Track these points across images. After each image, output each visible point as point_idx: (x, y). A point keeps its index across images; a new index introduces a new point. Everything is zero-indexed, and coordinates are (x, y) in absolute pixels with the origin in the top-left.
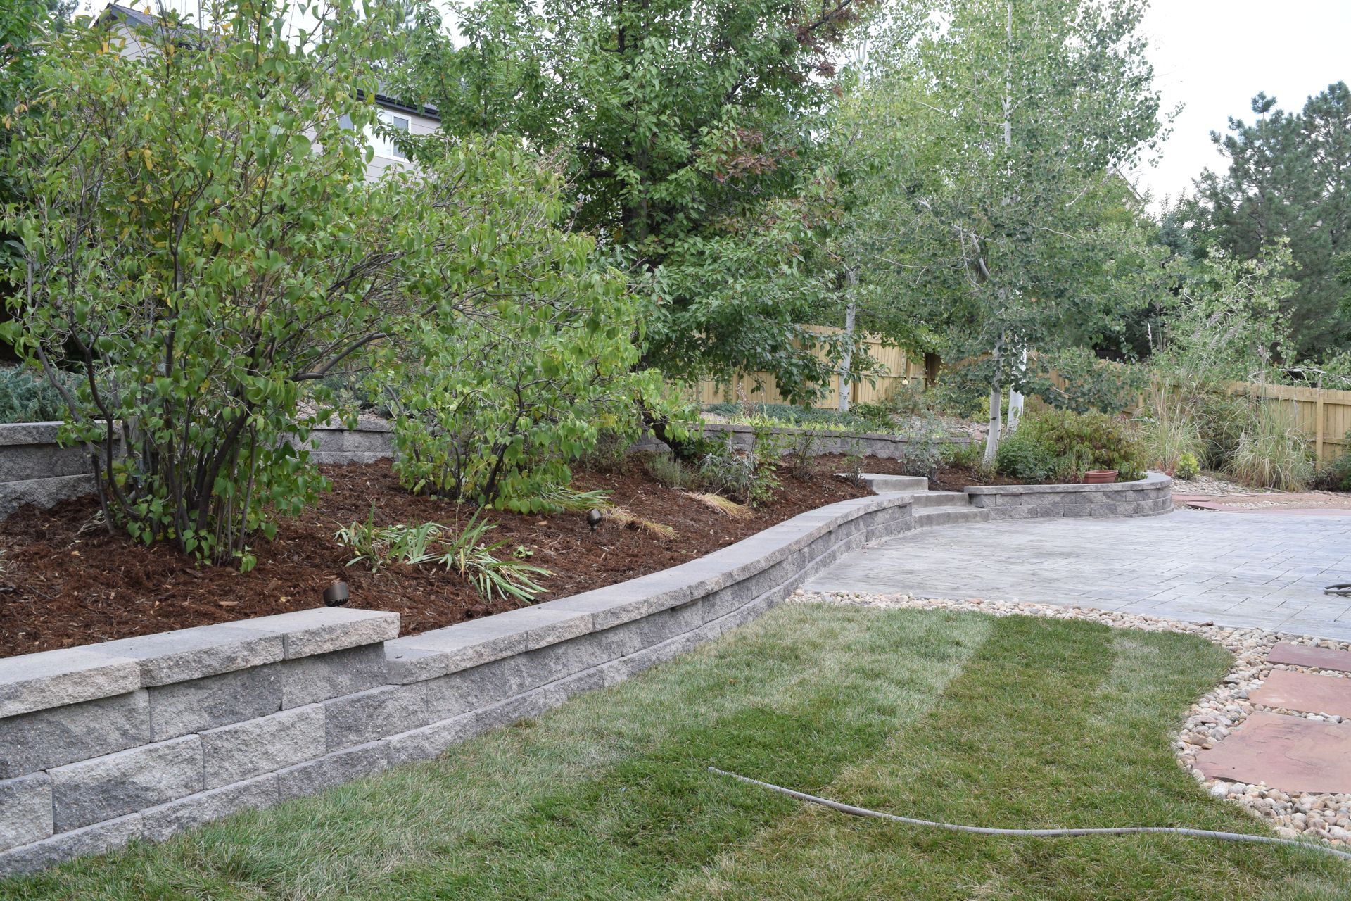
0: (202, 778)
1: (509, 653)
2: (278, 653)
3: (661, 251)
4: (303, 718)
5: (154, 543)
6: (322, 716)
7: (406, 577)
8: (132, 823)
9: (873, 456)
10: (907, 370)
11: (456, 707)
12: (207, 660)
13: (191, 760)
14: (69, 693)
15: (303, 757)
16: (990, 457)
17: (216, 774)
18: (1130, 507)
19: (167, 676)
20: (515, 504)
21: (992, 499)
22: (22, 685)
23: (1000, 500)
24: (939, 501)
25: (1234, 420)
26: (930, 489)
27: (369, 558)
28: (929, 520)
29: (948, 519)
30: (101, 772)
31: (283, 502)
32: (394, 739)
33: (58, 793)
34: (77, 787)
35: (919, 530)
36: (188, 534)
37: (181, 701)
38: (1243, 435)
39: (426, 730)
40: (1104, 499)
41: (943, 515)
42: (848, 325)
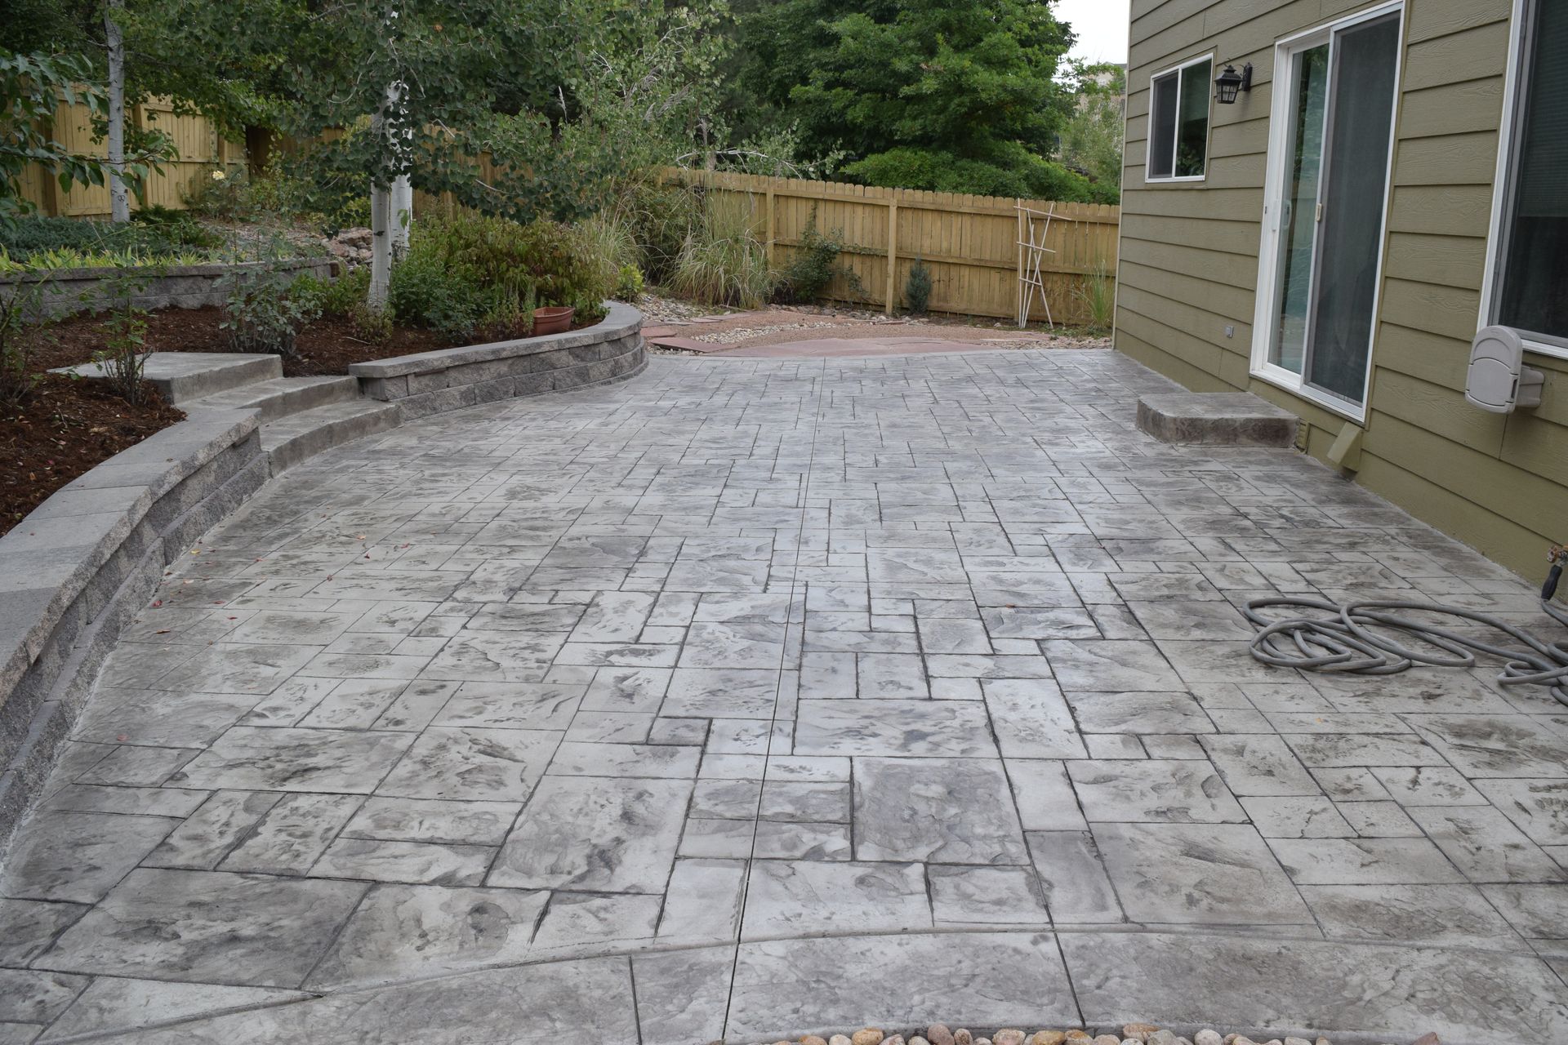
9: (174, 308)
10: (220, 152)
16: (378, 296)
18: (605, 369)
21: (401, 384)
23: (414, 384)
24: (307, 400)
25: (674, 216)
26: (287, 373)
28: (295, 450)
29: (329, 435)
35: (281, 476)
38: (689, 238)
40: (572, 361)
41: (321, 430)
42: (112, 77)
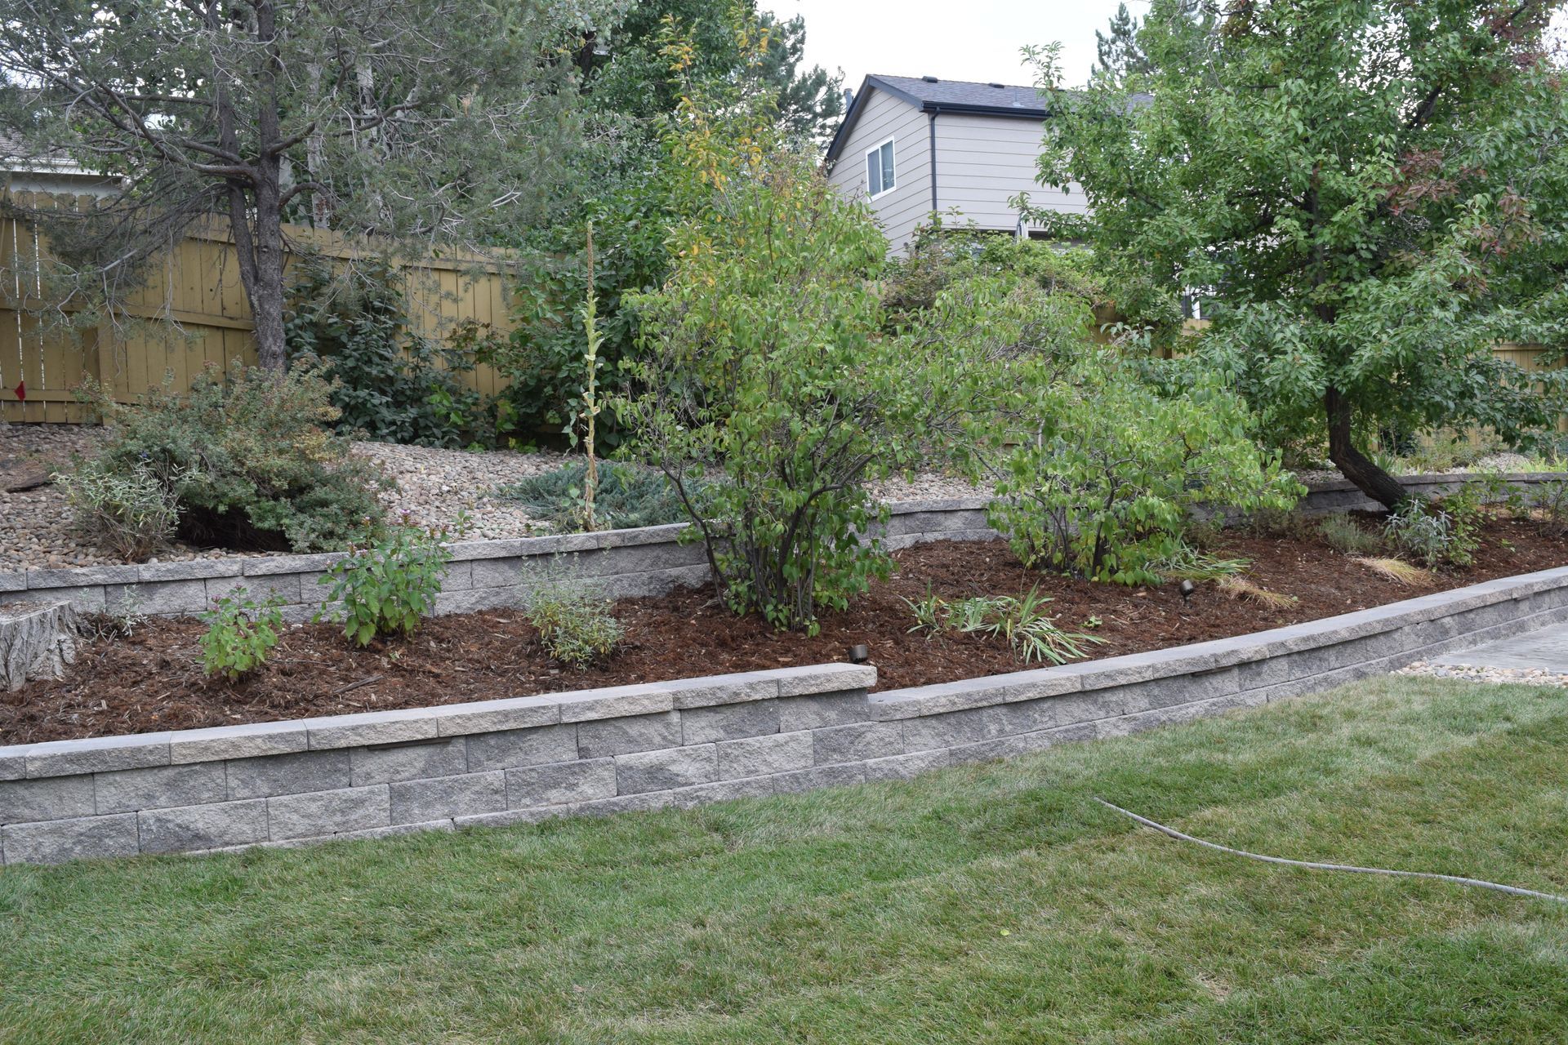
0: (717, 773)
1: (985, 704)
2: (773, 692)
3: (1336, 297)
4: (793, 739)
5: (746, 615)
6: (810, 740)
7: (957, 643)
8: (667, 795)
11: (933, 743)
12: (719, 694)
13: (709, 760)
14: (625, 709)
15: (796, 766)
17: (727, 771)
19: (690, 703)
20: (1120, 576)
22: (596, 702)
27: (929, 627)
30: (646, 760)
31: (845, 580)
32: (870, 762)
33: (620, 771)
34: (631, 768)
36: (770, 607)
37: (704, 720)
39: (901, 757)
